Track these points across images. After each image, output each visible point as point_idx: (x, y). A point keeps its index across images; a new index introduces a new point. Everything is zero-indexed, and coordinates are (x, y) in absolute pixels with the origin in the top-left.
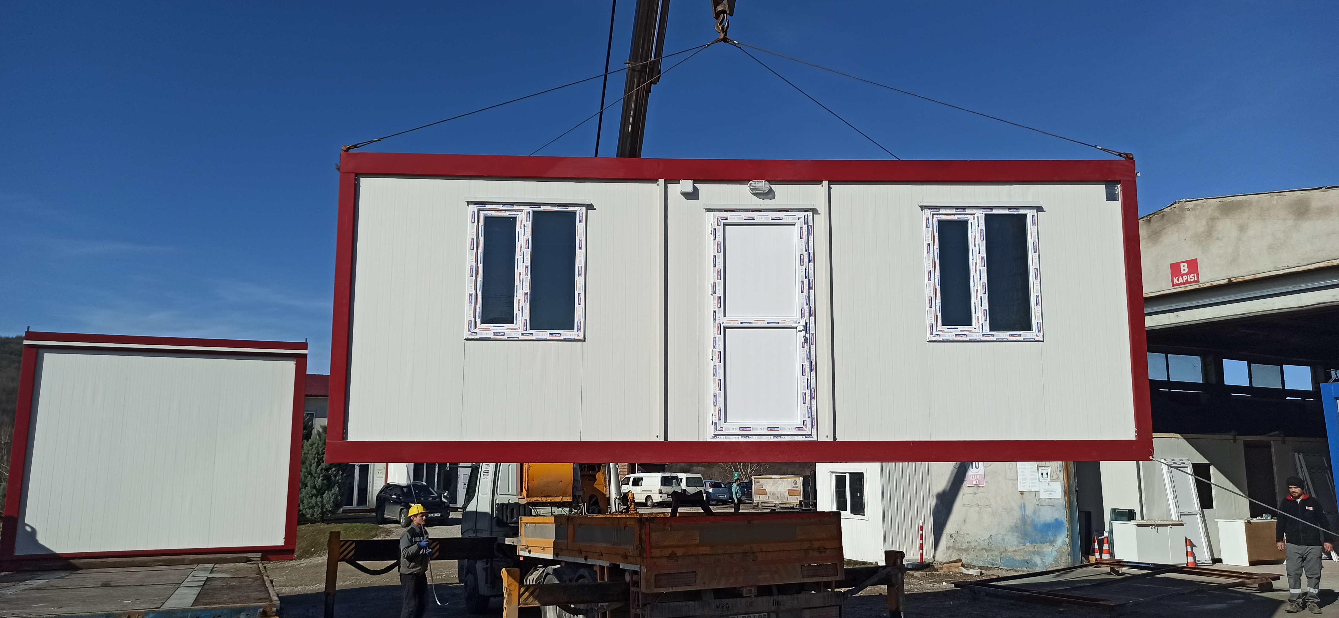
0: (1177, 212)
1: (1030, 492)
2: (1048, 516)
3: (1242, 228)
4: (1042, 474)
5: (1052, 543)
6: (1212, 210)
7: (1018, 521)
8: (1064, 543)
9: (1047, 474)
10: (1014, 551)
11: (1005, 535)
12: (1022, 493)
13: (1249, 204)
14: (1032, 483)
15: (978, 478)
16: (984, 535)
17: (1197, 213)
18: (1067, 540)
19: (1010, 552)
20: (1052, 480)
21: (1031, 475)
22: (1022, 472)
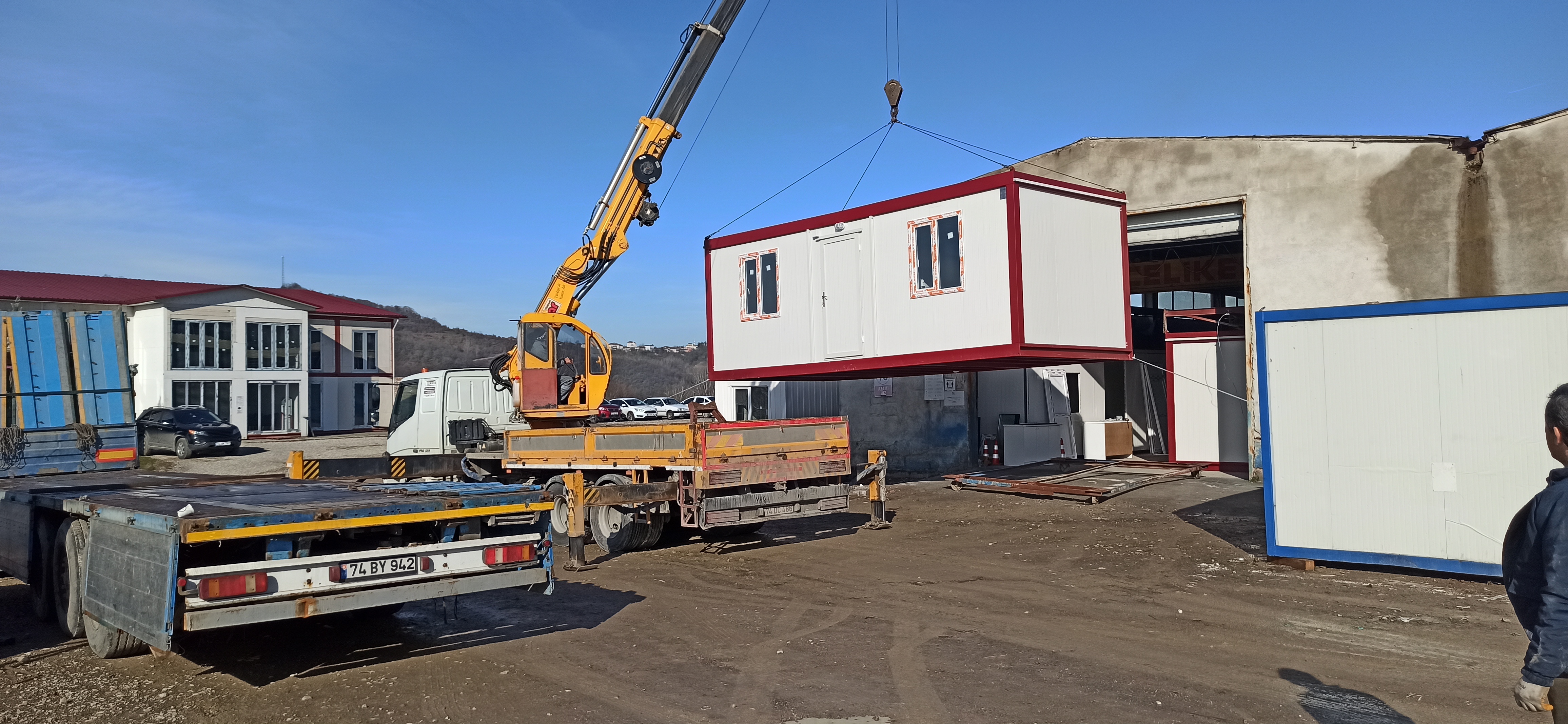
0: (1083, 148)
1: (935, 401)
2: (950, 421)
3: (1137, 168)
4: (948, 384)
5: (953, 445)
6: (1113, 149)
7: (923, 427)
8: (964, 445)
9: (952, 384)
10: (917, 455)
11: (910, 440)
12: (928, 402)
13: (1145, 146)
14: (937, 392)
15: (887, 389)
16: (889, 442)
17: (1100, 151)
18: (968, 443)
19: (914, 455)
20: (957, 390)
21: (937, 385)
22: (929, 382)
